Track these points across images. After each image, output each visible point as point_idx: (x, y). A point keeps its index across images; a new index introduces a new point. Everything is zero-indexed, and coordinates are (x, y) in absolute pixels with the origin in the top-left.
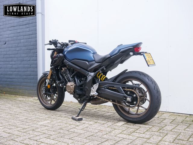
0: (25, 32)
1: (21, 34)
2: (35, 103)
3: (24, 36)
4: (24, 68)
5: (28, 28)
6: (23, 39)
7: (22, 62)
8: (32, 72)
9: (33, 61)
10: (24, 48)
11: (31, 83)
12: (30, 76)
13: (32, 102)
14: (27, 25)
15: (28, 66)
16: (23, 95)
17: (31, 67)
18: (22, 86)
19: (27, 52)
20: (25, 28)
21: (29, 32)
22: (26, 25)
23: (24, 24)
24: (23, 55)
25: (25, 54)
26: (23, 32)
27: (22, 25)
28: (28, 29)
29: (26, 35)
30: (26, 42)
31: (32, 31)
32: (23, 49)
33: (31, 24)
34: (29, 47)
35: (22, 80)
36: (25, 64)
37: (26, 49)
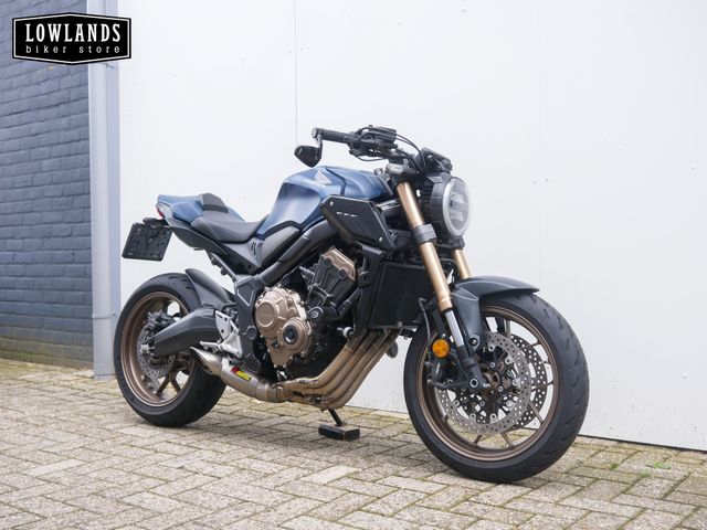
0: (56, 130)
1: (44, 138)
2: (74, 391)
3: (51, 145)
4: (52, 261)
5: (65, 116)
6: (51, 157)
7: (47, 241)
8: (80, 276)
9: (80, 236)
10: (51, 190)
11: (78, 318)
12: (72, 290)
13: (68, 386)
14: (62, 107)
15: (66, 256)
16: (48, 359)
17: (77, 260)
18: (47, 329)
19: (61, 205)
20: (57, 118)
21: (67, 133)
22: (57, 105)
23: (54, 103)
24: (51, 216)
25: (57, 211)
26: (49, 131)
27: (47, 107)
28: (64, 122)
29: (59, 143)
30: (59, 170)
31: (78, 127)
32: (49, 194)
33: (76, 103)
34: (69, 185)
35: (47, 306)
36: (58, 250)
37: (59, 193)
